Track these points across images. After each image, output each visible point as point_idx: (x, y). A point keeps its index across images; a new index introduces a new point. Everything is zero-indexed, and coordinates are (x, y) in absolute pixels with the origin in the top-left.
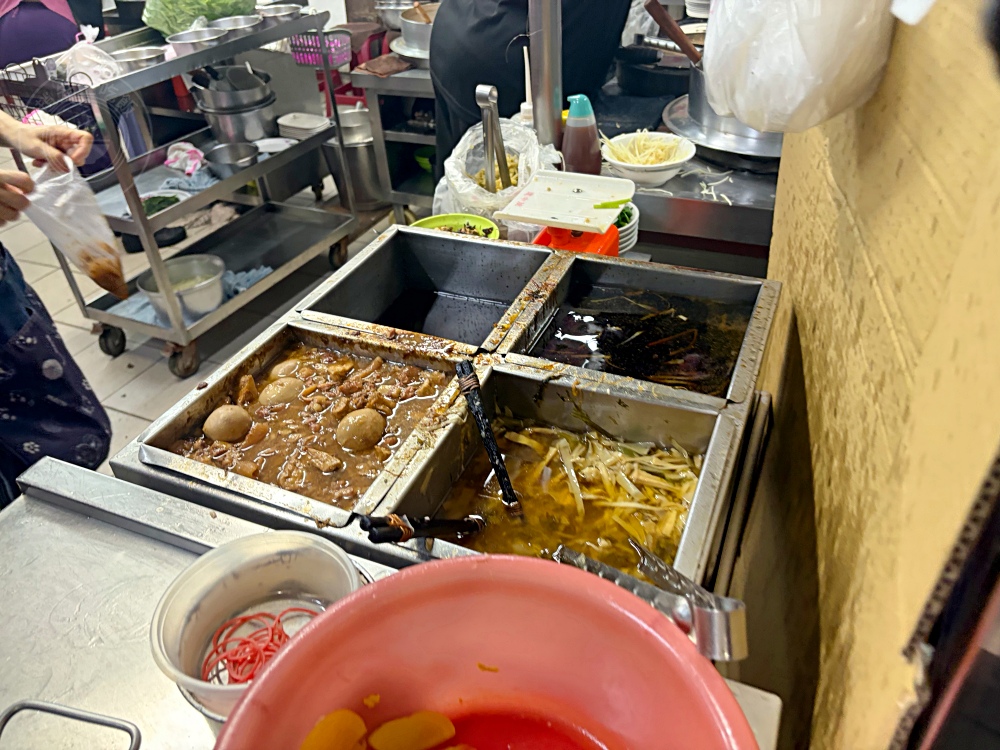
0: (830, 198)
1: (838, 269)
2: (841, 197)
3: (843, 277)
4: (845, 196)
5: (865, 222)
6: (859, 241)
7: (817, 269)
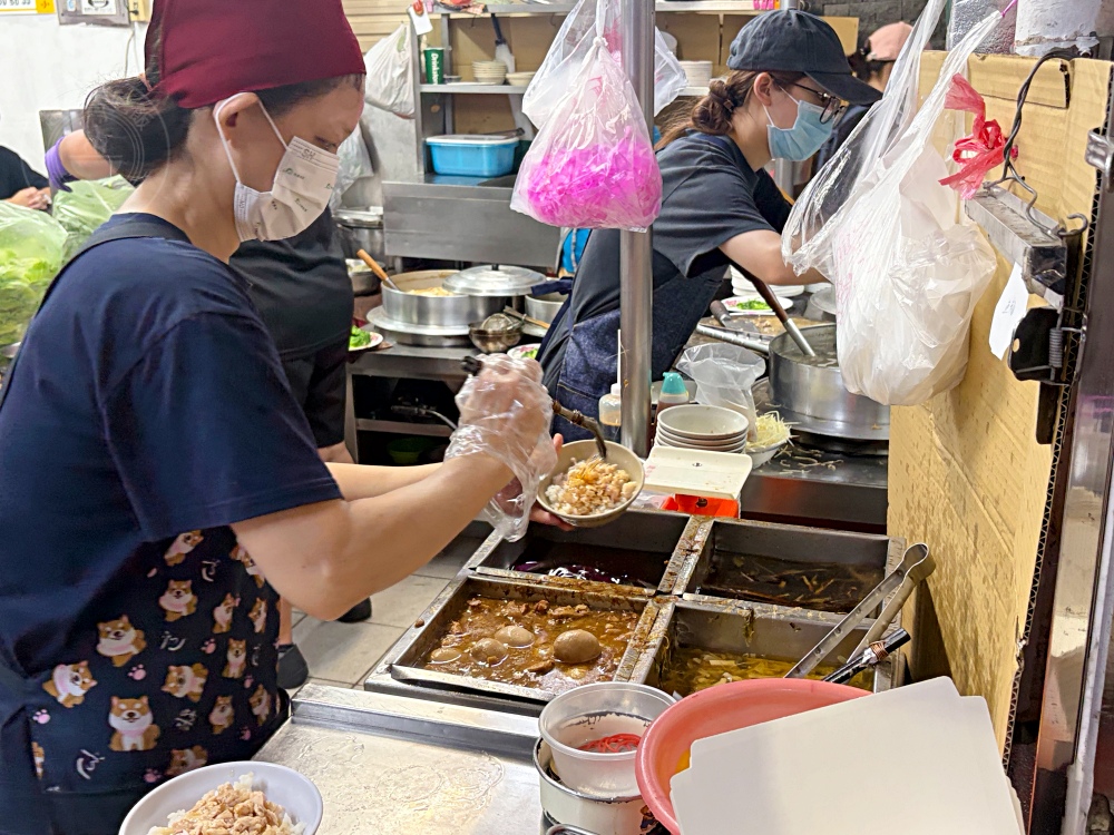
0: (940, 459)
1: (954, 512)
2: (949, 457)
3: (960, 516)
4: (953, 455)
5: (970, 468)
6: (968, 484)
7: (936, 519)
